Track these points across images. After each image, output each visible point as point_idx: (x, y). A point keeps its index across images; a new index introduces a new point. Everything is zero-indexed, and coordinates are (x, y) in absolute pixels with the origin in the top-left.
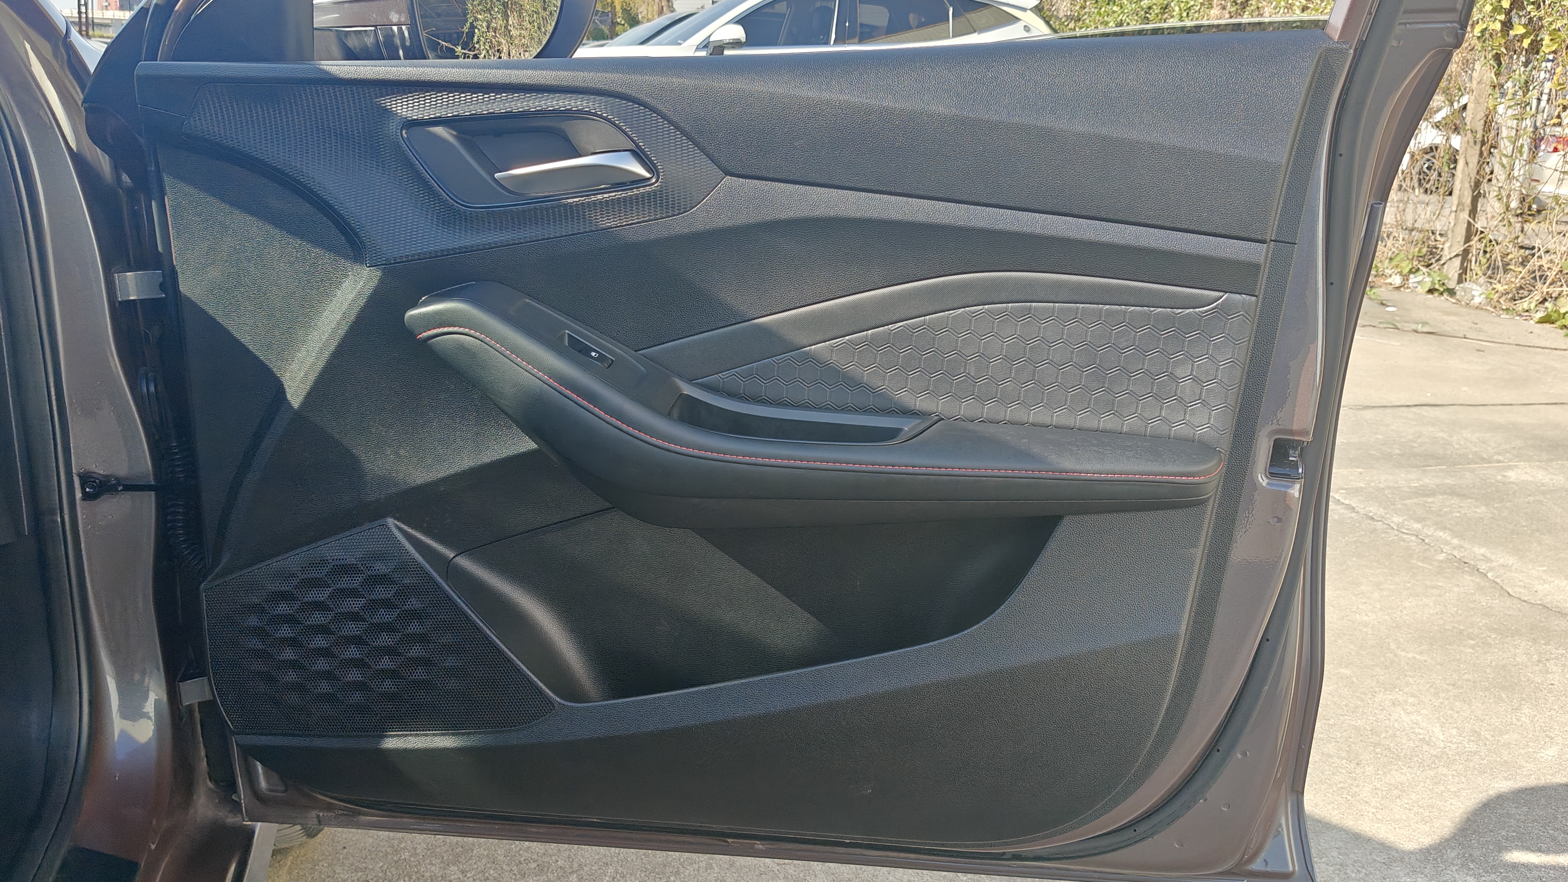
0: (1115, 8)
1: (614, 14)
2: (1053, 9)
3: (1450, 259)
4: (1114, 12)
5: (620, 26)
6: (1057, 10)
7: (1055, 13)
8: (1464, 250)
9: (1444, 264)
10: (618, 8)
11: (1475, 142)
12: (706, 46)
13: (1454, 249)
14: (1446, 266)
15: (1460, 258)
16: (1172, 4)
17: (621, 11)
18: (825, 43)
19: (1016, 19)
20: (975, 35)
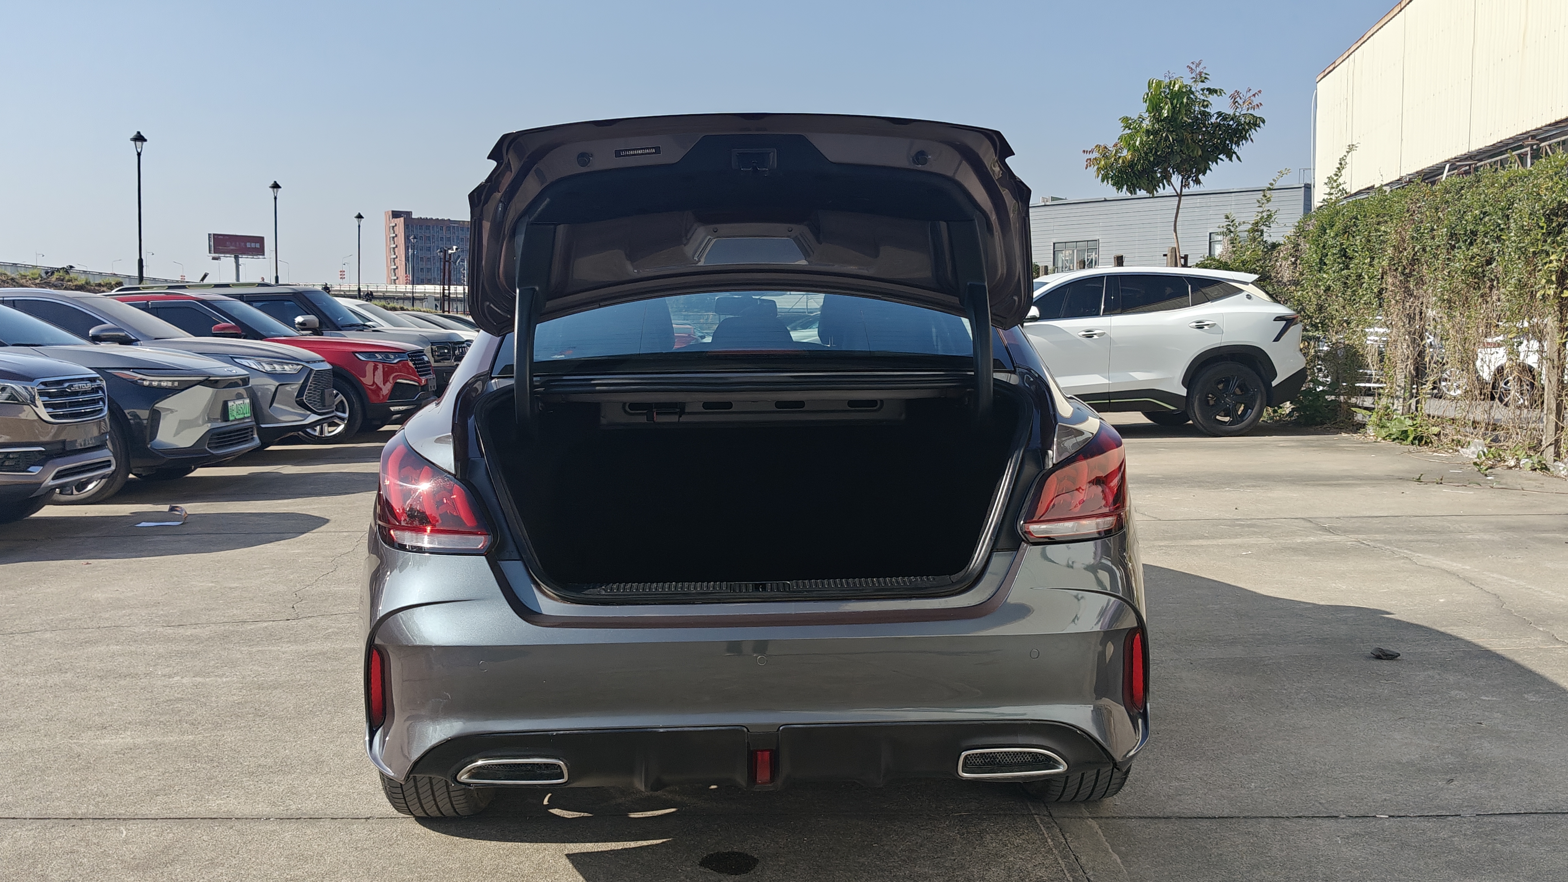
0: (1325, 276)
2: (1278, 277)
3: (1547, 447)
4: (1324, 278)
6: (1282, 277)
7: (1280, 280)
8: (1556, 440)
11: (1554, 367)
13: (1548, 440)
15: (1553, 446)
18: (1097, 314)
19: (1241, 291)
20: (1209, 303)
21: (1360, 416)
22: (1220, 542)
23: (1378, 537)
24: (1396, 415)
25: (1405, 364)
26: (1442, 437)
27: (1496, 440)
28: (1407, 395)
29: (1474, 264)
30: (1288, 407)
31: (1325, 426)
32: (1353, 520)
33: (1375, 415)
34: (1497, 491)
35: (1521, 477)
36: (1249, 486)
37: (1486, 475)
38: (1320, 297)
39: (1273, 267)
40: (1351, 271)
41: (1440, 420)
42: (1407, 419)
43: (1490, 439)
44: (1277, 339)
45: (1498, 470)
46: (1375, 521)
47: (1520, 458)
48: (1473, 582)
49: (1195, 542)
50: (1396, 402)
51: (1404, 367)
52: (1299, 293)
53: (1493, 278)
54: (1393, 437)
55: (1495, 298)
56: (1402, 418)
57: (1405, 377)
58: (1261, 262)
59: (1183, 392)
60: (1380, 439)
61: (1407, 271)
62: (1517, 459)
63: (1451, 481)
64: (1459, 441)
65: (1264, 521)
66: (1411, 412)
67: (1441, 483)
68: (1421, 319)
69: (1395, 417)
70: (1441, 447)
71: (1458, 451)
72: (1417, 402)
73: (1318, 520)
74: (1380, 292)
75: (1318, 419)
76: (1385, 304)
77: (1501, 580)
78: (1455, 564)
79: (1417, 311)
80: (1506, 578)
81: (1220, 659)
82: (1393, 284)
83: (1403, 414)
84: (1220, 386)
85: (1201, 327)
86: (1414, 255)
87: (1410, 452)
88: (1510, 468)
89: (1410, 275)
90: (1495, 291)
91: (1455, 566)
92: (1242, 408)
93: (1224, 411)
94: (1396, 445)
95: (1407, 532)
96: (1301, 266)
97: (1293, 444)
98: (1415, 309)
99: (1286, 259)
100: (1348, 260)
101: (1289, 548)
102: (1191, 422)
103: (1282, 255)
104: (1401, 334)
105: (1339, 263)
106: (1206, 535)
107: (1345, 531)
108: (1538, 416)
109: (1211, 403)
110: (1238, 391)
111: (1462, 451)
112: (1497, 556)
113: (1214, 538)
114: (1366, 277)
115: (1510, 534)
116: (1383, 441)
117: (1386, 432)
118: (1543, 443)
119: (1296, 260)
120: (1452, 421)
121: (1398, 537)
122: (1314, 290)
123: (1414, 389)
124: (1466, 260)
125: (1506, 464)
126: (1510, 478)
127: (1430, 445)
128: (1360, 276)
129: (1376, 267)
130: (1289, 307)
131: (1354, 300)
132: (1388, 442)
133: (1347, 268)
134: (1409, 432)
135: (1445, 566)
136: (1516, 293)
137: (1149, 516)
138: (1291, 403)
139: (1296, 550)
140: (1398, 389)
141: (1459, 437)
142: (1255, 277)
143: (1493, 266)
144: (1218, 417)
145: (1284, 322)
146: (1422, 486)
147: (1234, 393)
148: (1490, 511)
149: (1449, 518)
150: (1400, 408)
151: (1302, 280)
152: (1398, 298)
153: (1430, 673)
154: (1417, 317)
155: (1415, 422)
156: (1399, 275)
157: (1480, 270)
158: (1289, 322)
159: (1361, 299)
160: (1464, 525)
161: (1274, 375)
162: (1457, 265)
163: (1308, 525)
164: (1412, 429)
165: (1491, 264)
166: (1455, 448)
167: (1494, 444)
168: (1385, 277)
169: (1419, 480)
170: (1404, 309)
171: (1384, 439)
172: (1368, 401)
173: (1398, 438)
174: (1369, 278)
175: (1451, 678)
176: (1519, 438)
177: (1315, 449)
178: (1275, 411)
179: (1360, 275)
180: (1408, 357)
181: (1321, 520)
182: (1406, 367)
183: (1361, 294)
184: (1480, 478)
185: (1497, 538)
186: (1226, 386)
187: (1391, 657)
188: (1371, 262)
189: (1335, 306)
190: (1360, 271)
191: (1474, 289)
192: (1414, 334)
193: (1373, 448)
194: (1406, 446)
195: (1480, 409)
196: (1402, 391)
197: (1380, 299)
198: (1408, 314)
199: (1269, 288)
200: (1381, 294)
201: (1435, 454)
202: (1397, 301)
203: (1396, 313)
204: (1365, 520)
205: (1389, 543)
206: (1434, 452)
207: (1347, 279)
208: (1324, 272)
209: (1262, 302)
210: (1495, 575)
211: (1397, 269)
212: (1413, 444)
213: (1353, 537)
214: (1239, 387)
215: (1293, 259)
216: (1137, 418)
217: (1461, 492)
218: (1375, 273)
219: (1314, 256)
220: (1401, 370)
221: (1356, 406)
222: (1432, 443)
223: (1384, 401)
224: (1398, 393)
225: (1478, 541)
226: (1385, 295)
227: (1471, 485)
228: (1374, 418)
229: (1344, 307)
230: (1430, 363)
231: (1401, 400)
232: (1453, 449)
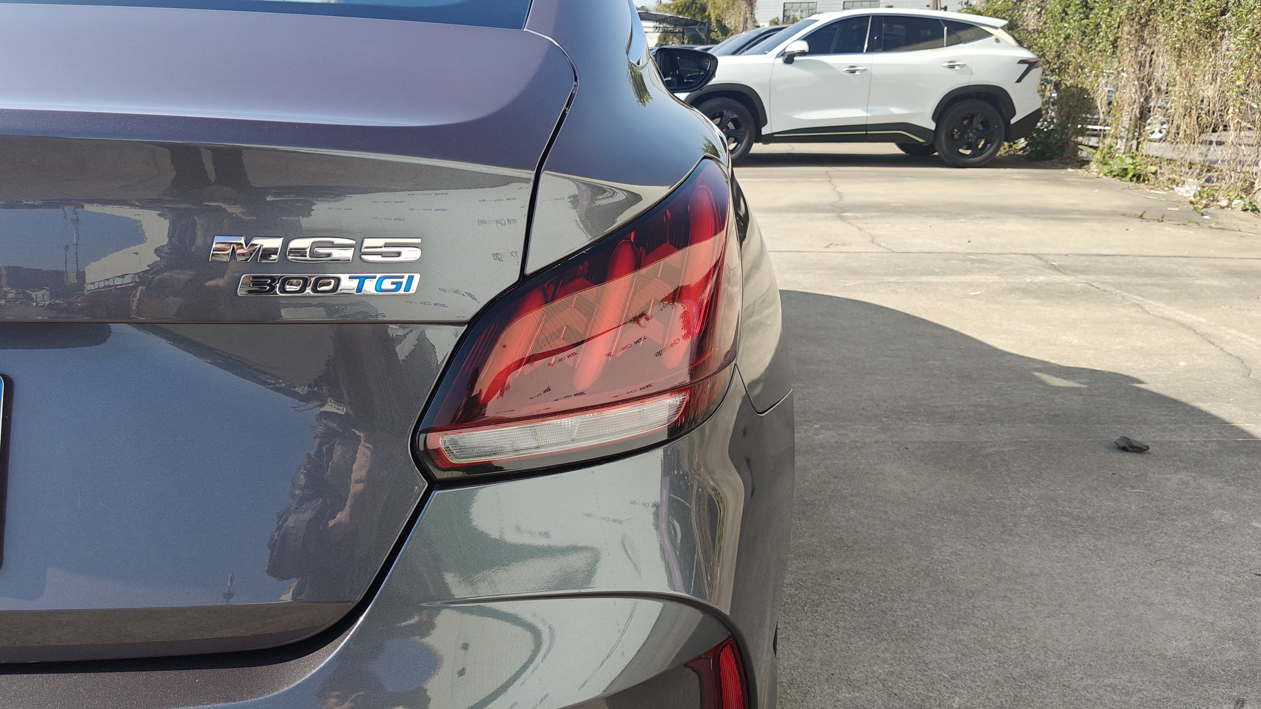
0: (1066, 25)
1: (710, 23)
2: (1025, 24)
4: (1065, 27)
5: (713, 33)
6: (1027, 25)
7: (1026, 27)
9: (1255, 193)
10: (713, 20)
12: (783, 55)
14: (1256, 194)
16: (1101, 23)
17: (715, 22)
18: (861, 51)
19: (990, 35)
20: (961, 45)
21: (1084, 153)
22: (949, 279)
23: (1108, 278)
24: (1119, 153)
25: (1131, 108)
26: (1159, 176)
27: (1208, 180)
28: (1130, 136)
29: (1209, 14)
30: (1022, 143)
31: (1053, 161)
32: (1083, 258)
33: (1099, 153)
34: (1216, 231)
35: (1234, 217)
36: (982, 218)
37: (1203, 215)
38: (1060, 44)
39: (1021, 16)
40: (1091, 20)
41: (1159, 160)
42: (1128, 158)
43: (1204, 180)
44: (1019, 81)
45: (1212, 209)
46: (1103, 260)
47: (1232, 198)
48: (1212, 340)
49: (924, 279)
50: (1119, 141)
51: (1130, 110)
52: (1042, 41)
53: (1226, 28)
54: (1114, 174)
55: (1224, 47)
56: (1124, 157)
57: (1131, 120)
58: (1010, 12)
59: (932, 126)
60: (1101, 175)
61: (1143, 21)
62: (1229, 199)
63: (1170, 218)
64: (1174, 180)
65: (995, 256)
66: (1132, 151)
67: (1162, 221)
68: (1150, 66)
69: (1117, 155)
70: (1157, 185)
71: (1173, 189)
72: (1139, 143)
73: (1047, 257)
74: (1116, 40)
75: (1048, 155)
76: (1118, 52)
77: (1241, 338)
78: (1189, 316)
79: (1148, 59)
80: (1245, 336)
81: (933, 442)
82: (1129, 33)
83: (1124, 153)
84: (965, 122)
85: (952, 67)
86: (1151, 6)
87: (1129, 188)
88: (1223, 208)
89: (1146, 25)
90: (1225, 41)
91: (1190, 318)
92: (982, 142)
93: (966, 144)
94: (1117, 181)
95: (1136, 274)
96: (1045, 16)
97: (1025, 177)
98: (1146, 57)
99: (1032, 9)
100: (1088, 10)
101: (1018, 289)
102: (936, 154)
103: (1029, 5)
104: (1130, 80)
105: (1080, 13)
106: (937, 270)
107: (1075, 271)
108: (1254, 160)
109: (956, 137)
110: (980, 127)
111: (1177, 189)
112: (1230, 307)
113: (943, 274)
114: (1104, 26)
115: (1237, 280)
116: (1104, 177)
117: (1108, 169)
118: (1256, 185)
119: (1041, 10)
120: (1169, 161)
121: (1126, 279)
122: (1055, 38)
123: (1136, 131)
124: (1202, 10)
125: (1219, 203)
126: (1225, 218)
127: (1147, 182)
128: (1098, 26)
129: (1114, 16)
130: (1033, 52)
131: (1091, 47)
132: (1109, 179)
133: (1087, 17)
134: (1129, 170)
135: (1178, 318)
136: (1248, 42)
137: (884, 247)
138: (1026, 139)
139: (1025, 291)
140: (1123, 130)
141: (1174, 176)
142: (1005, 22)
143: (1227, 16)
144: (961, 150)
145: (1026, 66)
146: (1145, 223)
147: (977, 129)
148: (1213, 253)
149: (1175, 259)
150: (1123, 147)
151: (1045, 29)
152: (1131, 46)
153: (1183, 475)
154: (1147, 65)
155: (1135, 161)
156: (1135, 24)
157: (1214, 20)
158: (1031, 65)
159: (1096, 46)
160: (1191, 268)
161: (1014, 113)
162: (1193, 15)
163: (1038, 262)
164: (1132, 167)
165: (1225, 15)
166: (1170, 186)
167: (1207, 184)
168: (1121, 26)
169: (1141, 217)
170: (1136, 55)
171: (1105, 175)
172: (1093, 141)
173: (1118, 175)
174: (1107, 26)
175: (1211, 486)
176: (1233, 180)
177: (1044, 182)
178: (1010, 146)
179: (1099, 24)
180: (1135, 101)
181: (1051, 257)
182: (1132, 112)
183: (1097, 42)
184: (1198, 217)
185: (1225, 284)
186: (971, 122)
187: (1139, 449)
188: (1109, 12)
189: (1072, 54)
190: (1098, 21)
191: (1206, 38)
192: (1143, 80)
193: (1095, 184)
194: (1125, 183)
195: (1197, 151)
196: (1126, 132)
197: (1114, 47)
198: (1139, 62)
199: (1016, 35)
200: (1117, 42)
201: (1152, 191)
202: (1131, 49)
203: (1128, 60)
204: (1093, 258)
205: (1118, 286)
206: (1151, 189)
207: (1086, 28)
208: (1066, 21)
209: (1009, 46)
210: (1233, 331)
211: (1133, 19)
212: (1131, 181)
213: (1082, 278)
214: (982, 123)
215: (1039, 10)
216: (892, 149)
217: (1182, 232)
218: (1113, 22)
219: (1058, 6)
220: (1127, 113)
221: (1081, 144)
222: (1148, 180)
223: (1108, 141)
224: (1122, 134)
225: (1207, 287)
226: (1120, 42)
227: (1190, 224)
228: (1098, 156)
229: (1080, 54)
230: (1154, 107)
231: (1124, 140)
232: (1168, 187)
